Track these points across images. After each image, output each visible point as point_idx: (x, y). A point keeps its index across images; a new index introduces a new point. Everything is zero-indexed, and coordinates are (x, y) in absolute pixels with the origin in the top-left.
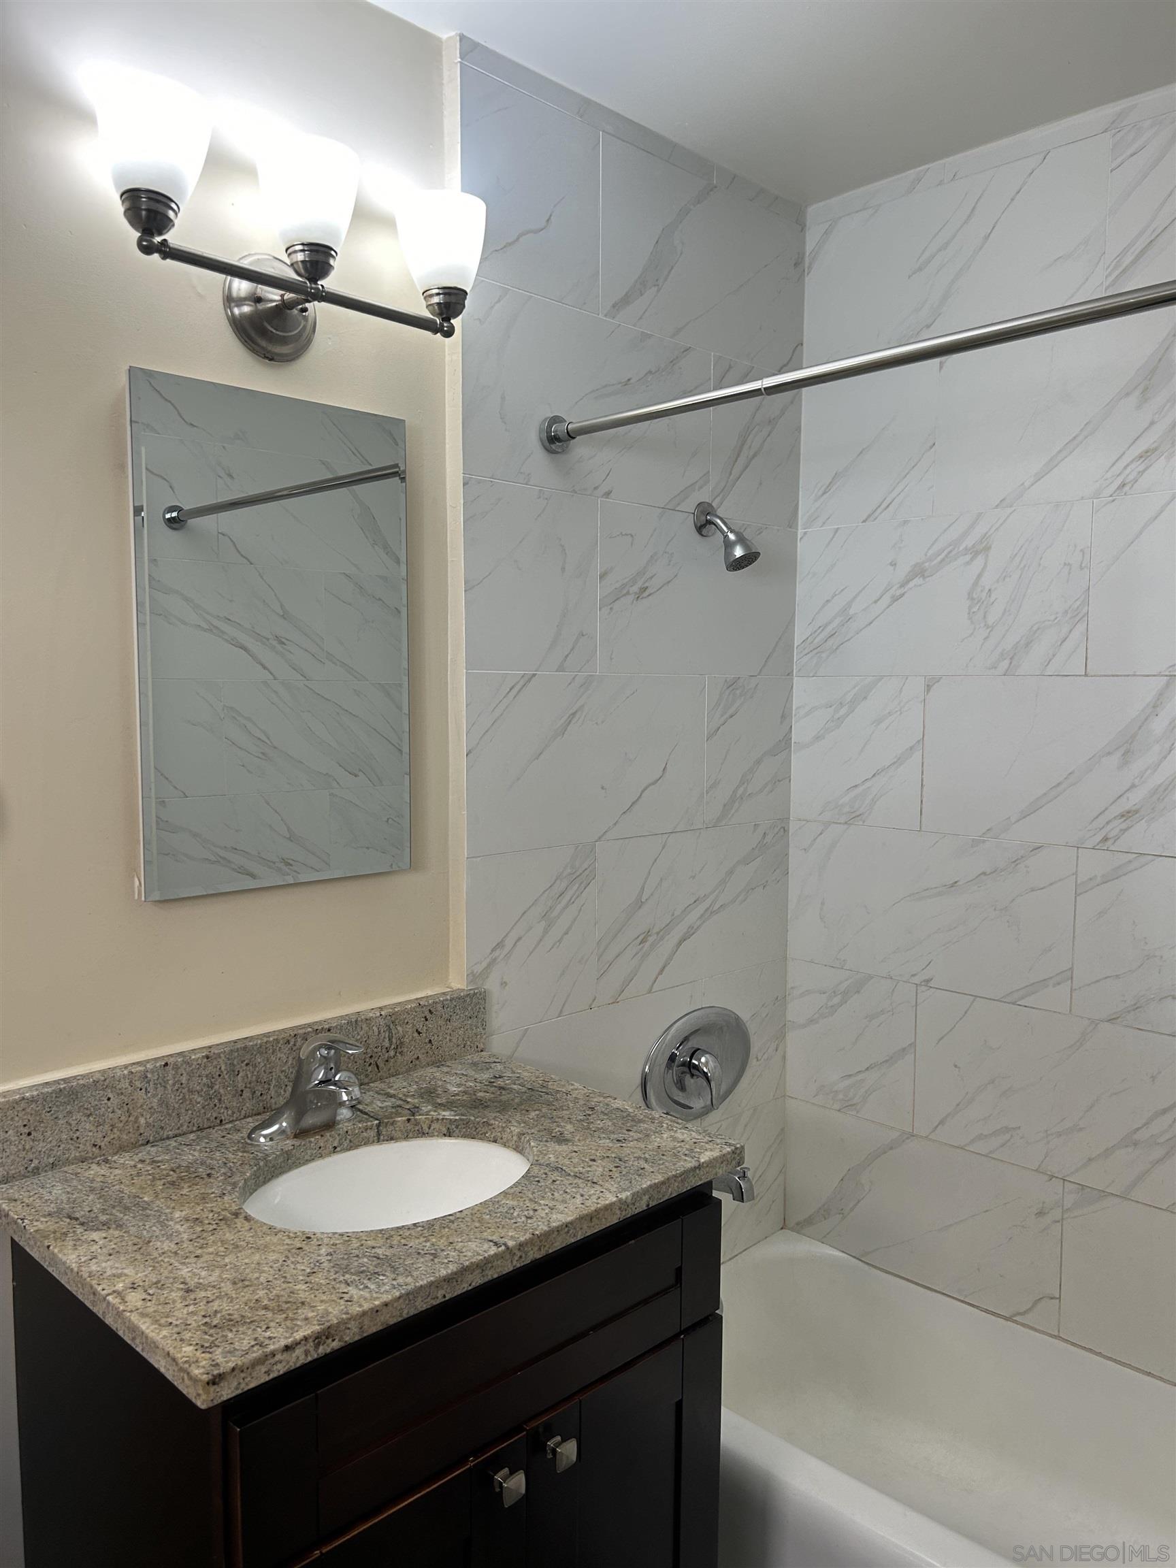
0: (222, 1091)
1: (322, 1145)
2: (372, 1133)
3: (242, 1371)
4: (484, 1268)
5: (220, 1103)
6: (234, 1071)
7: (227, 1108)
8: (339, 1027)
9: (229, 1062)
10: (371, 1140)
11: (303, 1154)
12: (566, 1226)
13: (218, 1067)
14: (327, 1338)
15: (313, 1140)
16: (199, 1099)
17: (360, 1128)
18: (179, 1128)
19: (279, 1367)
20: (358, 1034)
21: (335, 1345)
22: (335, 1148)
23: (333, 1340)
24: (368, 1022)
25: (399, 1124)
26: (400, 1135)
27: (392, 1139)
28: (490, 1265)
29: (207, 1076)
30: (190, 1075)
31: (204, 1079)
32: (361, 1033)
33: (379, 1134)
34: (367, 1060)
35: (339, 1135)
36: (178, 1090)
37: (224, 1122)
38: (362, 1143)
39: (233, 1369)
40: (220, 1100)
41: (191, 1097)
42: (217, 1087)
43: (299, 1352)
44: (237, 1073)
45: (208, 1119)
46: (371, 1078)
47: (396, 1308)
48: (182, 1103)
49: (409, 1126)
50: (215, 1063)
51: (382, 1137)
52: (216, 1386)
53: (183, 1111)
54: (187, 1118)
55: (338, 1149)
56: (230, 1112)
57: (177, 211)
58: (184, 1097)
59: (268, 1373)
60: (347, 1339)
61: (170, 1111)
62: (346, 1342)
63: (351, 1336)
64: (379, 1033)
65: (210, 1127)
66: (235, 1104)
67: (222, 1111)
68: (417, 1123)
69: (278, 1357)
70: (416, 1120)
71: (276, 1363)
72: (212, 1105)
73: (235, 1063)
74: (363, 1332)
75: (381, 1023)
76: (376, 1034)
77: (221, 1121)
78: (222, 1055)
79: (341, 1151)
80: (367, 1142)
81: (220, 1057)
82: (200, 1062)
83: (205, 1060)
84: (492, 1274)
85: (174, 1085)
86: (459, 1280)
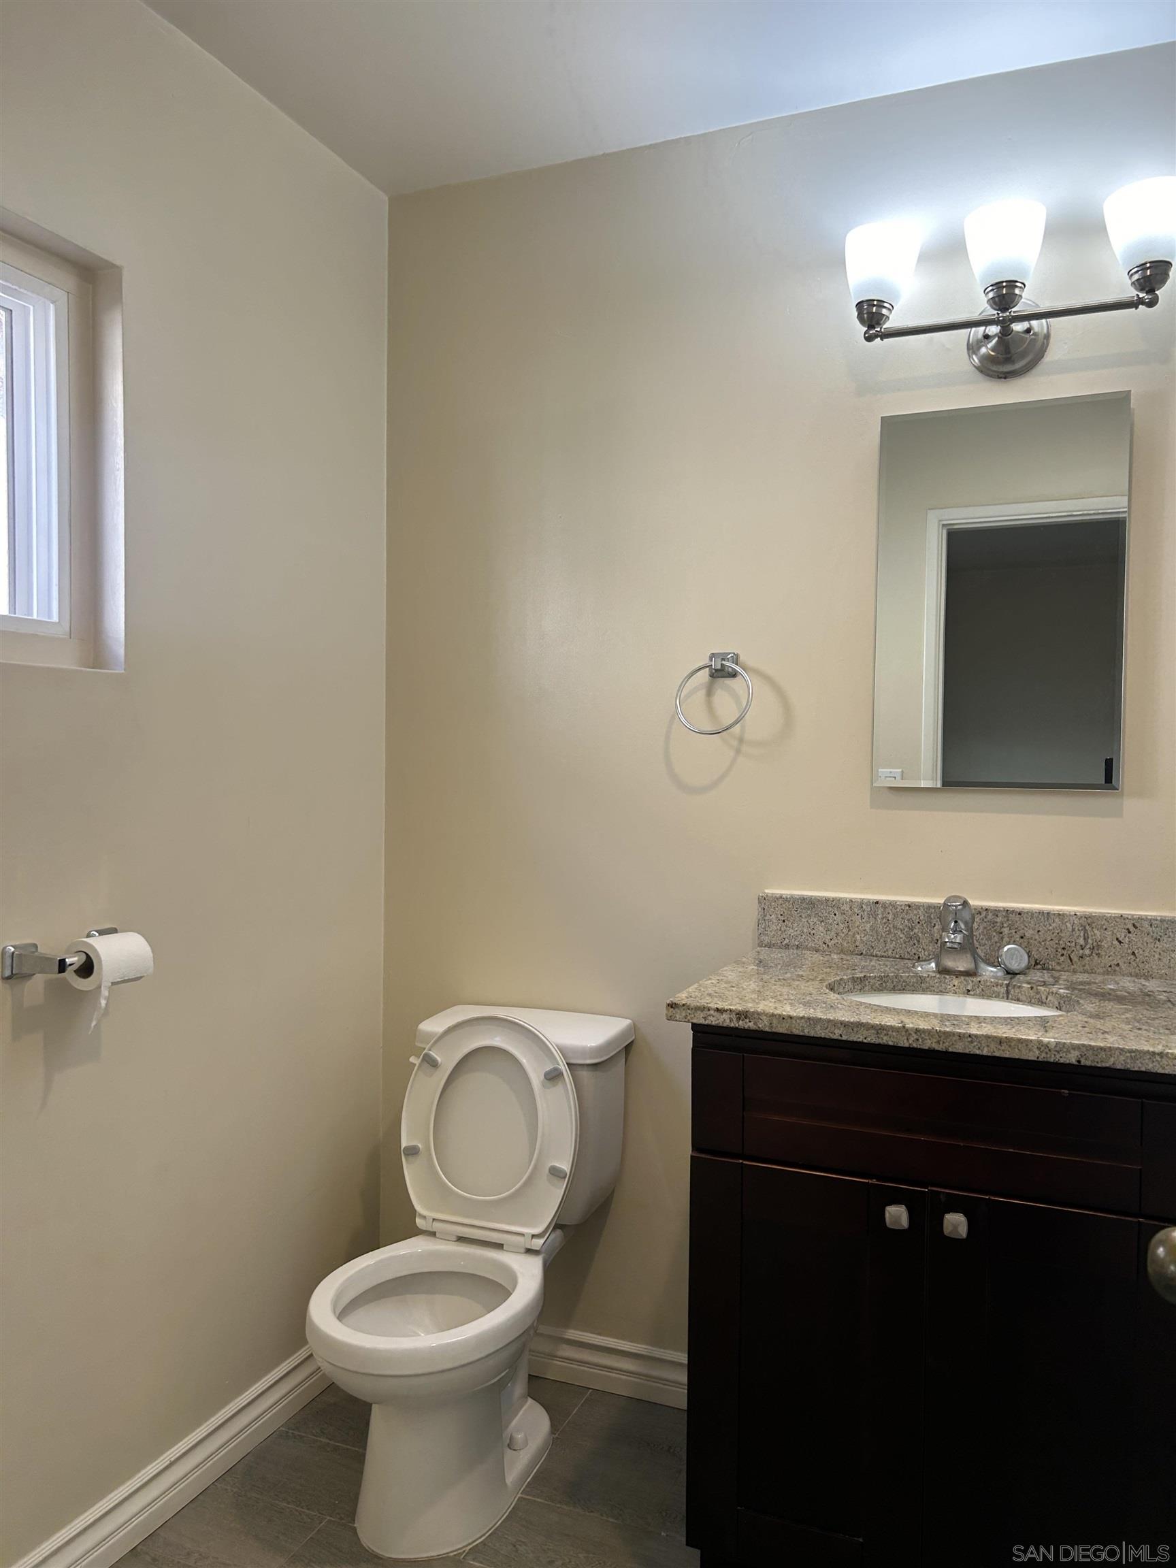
0: (920, 935)
1: (956, 984)
2: (1003, 990)
3: (689, 1009)
4: (879, 1032)
5: (919, 944)
6: (931, 923)
7: (924, 949)
8: (1030, 914)
9: (927, 915)
10: (1001, 996)
11: (937, 984)
12: (970, 1036)
13: (918, 916)
14: (746, 1018)
15: (947, 977)
16: (901, 936)
17: (991, 982)
18: (885, 952)
19: (712, 1019)
20: (1051, 925)
21: (751, 1025)
22: (969, 991)
23: (750, 1022)
24: (1061, 917)
25: (1024, 989)
26: (1025, 999)
27: (1018, 1000)
28: (885, 1032)
29: (908, 920)
30: (896, 916)
31: (906, 922)
32: (1054, 925)
33: (1008, 992)
34: (1059, 950)
35: (973, 981)
36: (885, 924)
37: (921, 959)
38: (994, 996)
39: (684, 1005)
40: (919, 941)
41: (896, 932)
42: (916, 931)
43: (725, 1016)
44: (933, 925)
45: (908, 953)
46: (1063, 968)
47: (799, 1024)
48: (888, 934)
49: (1032, 993)
50: (915, 912)
51: (1010, 996)
52: (672, 1009)
53: (889, 940)
54: (891, 946)
55: (971, 993)
56: (926, 953)
57: (891, 308)
58: (890, 931)
59: (705, 1018)
60: (760, 1026)
61: (879, 937)
62: (759, 1027)
63: (764, 1025)
64: (1073, 930)
65: (909, 959)
66: (930, 948)
67: (920, 950)
68: (1038, 993)
69: (712, 1012)
70: (1037, 989)
71: (710, 1015)
72: (912, 943)
73: (932, 916)
74: (772, 1027)
75: (1076, 922)
76: (1070, 930)
77: (919, 957)
78: (921, 908)
79: (973, 995)
80: (997, 996)
81: (920, 909)
82: (903, 907)
83: (908, 908)
84: (885, 1040)
85: (882, 919)
86: (855, 1029)
